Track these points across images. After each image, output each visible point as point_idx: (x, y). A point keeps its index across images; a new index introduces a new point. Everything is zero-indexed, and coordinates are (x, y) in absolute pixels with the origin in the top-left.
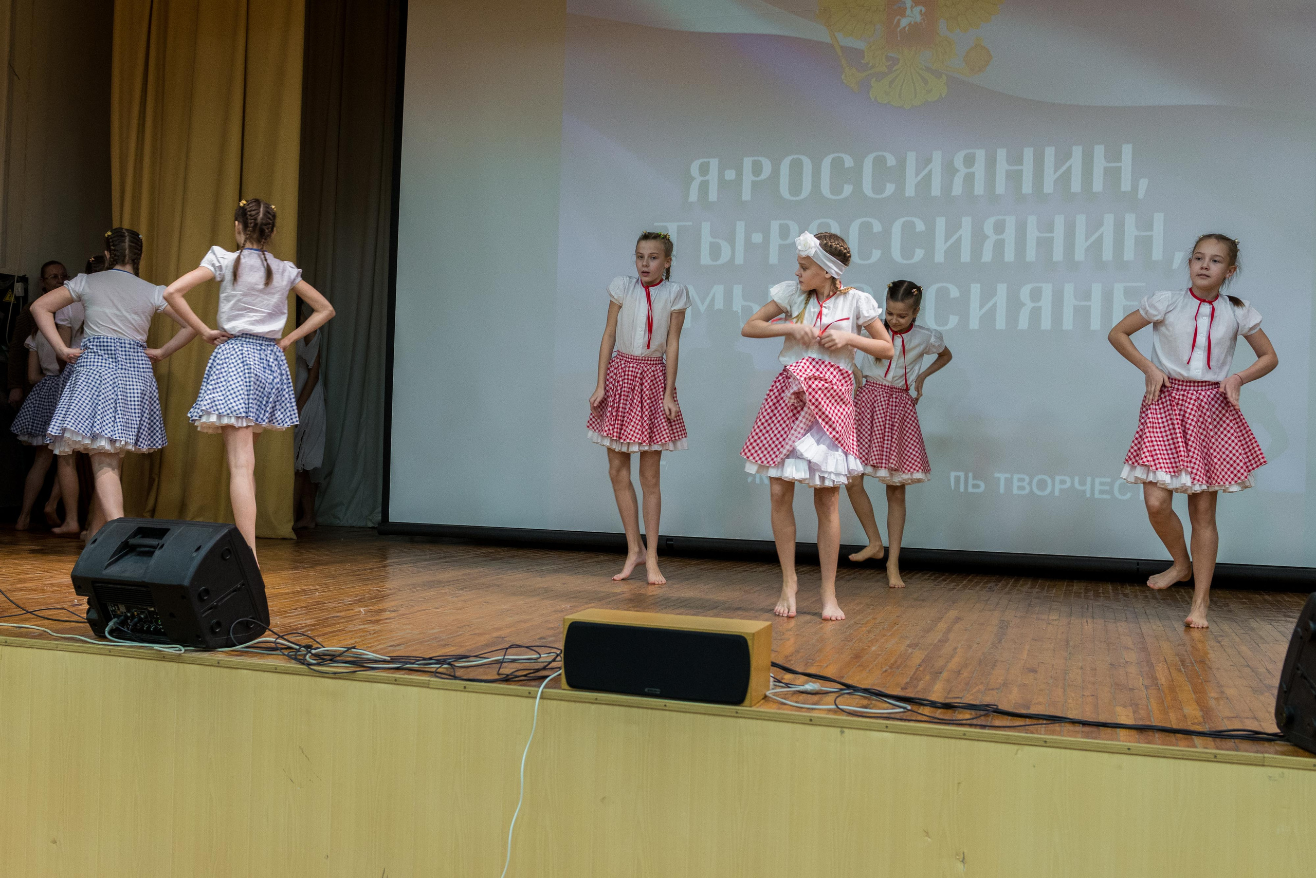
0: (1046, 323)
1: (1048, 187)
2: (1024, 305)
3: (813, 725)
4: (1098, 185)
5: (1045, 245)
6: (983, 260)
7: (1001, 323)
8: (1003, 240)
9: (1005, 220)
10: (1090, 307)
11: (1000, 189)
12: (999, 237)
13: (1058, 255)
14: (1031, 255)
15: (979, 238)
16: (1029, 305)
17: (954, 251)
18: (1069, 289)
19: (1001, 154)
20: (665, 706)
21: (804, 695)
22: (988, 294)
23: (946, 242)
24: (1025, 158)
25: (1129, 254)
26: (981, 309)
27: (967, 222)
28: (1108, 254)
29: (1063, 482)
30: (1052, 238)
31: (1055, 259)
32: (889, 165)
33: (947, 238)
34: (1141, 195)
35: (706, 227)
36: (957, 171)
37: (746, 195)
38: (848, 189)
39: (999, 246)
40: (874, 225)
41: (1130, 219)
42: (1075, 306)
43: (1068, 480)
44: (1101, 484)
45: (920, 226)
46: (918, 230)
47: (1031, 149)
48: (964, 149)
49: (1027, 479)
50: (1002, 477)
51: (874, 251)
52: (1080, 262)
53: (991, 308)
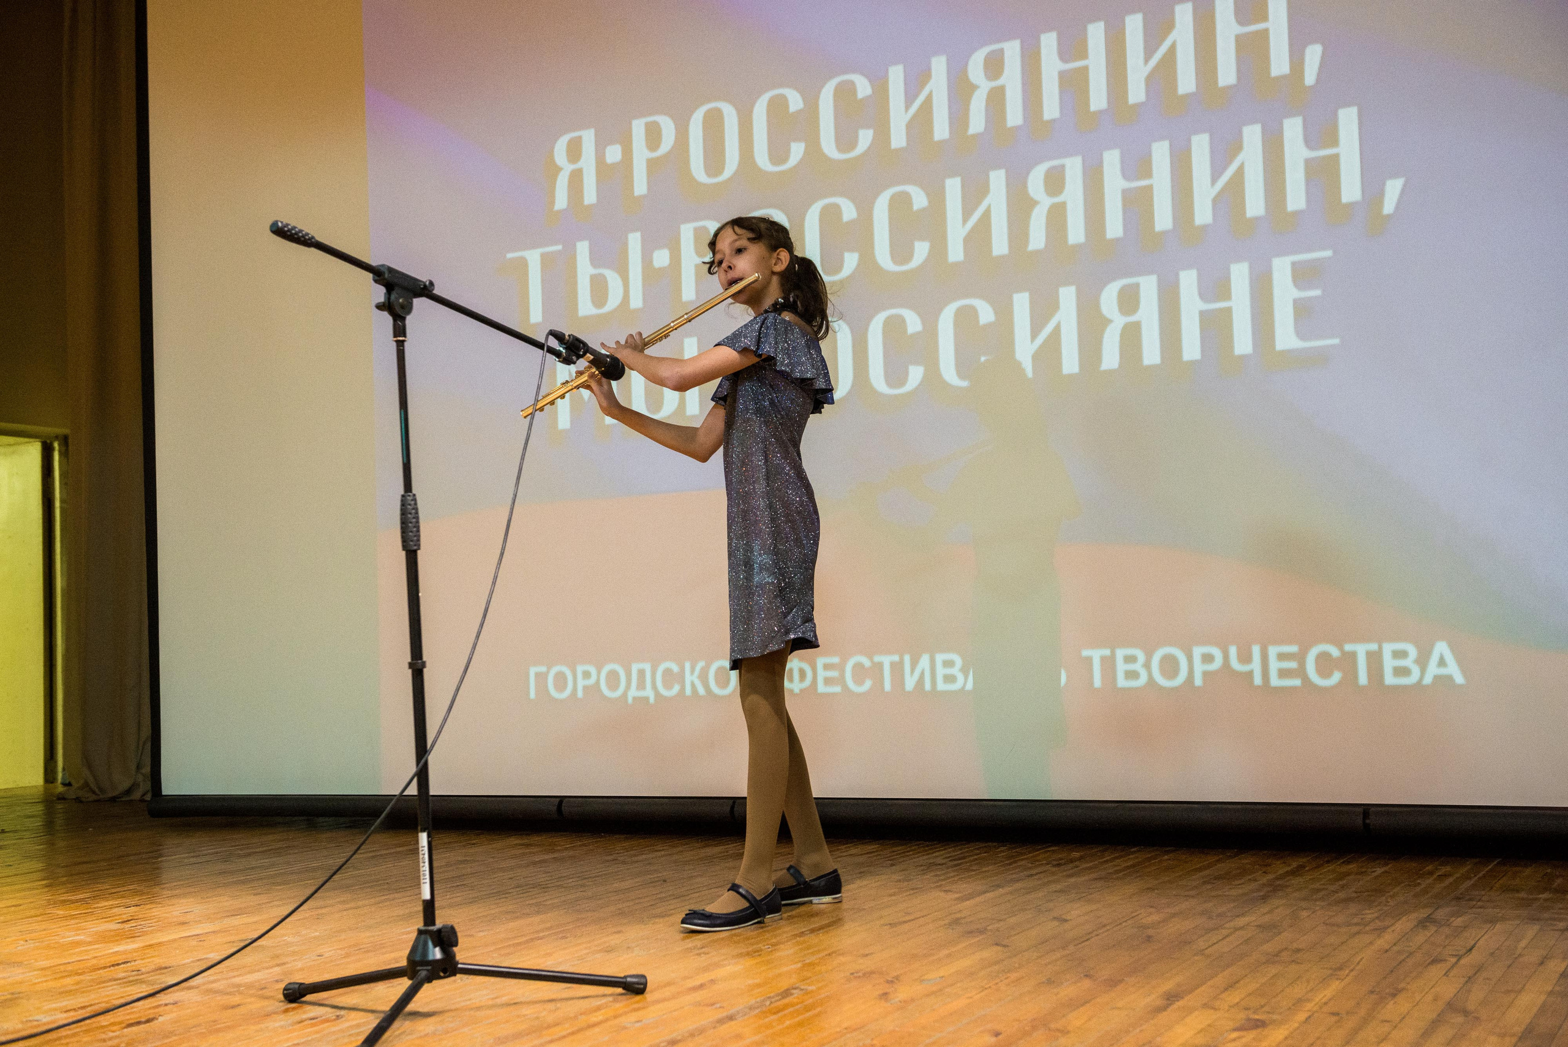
1: (1136, 93)
2: (1110, 321)
4: (1227, 74)
5: (1139, 203)
6: (1031, 247)
7: (1070, 363)
8: (1063, 205)
9: (1063, 167)
10: (1229, 310)
11: (1051, 109)
12: (1056, 200)
13: (1163, 219)
14: (1114, 227)
15: (1020, 208)
16: (1119, 321)
17: (979, 237)
18: (1188, 280)
19: (1049, 42)
22: (1044, 309)
23: (965, 221)
24: (1091, 42)
25: (1296, 199)
26: (1034, 336)
27: (998, 179)
28: (1255, 205)
29: (1208, 658)
30: (1150, 188)
31: (1158, 228)
32: (860, 95)
33: (966, 215)
34: (1310, 77)
35: (583, 249)
36: (974, 88)
37: (640, 187)
38: (797, 151)
39: (1057, 217)
40: (844, 209)
41: (1293, 129)
42: (1202, 314)
43: (1217, 652)
44: (1282, 657)
45: (919, 199)
46: (915, 207)
47: (1101, 25)
48: (982, 46)
49: (1141, 656)
50: (1096, 655)
51: (847, 255)
52: (1204, 227)
53: (1050, 337)
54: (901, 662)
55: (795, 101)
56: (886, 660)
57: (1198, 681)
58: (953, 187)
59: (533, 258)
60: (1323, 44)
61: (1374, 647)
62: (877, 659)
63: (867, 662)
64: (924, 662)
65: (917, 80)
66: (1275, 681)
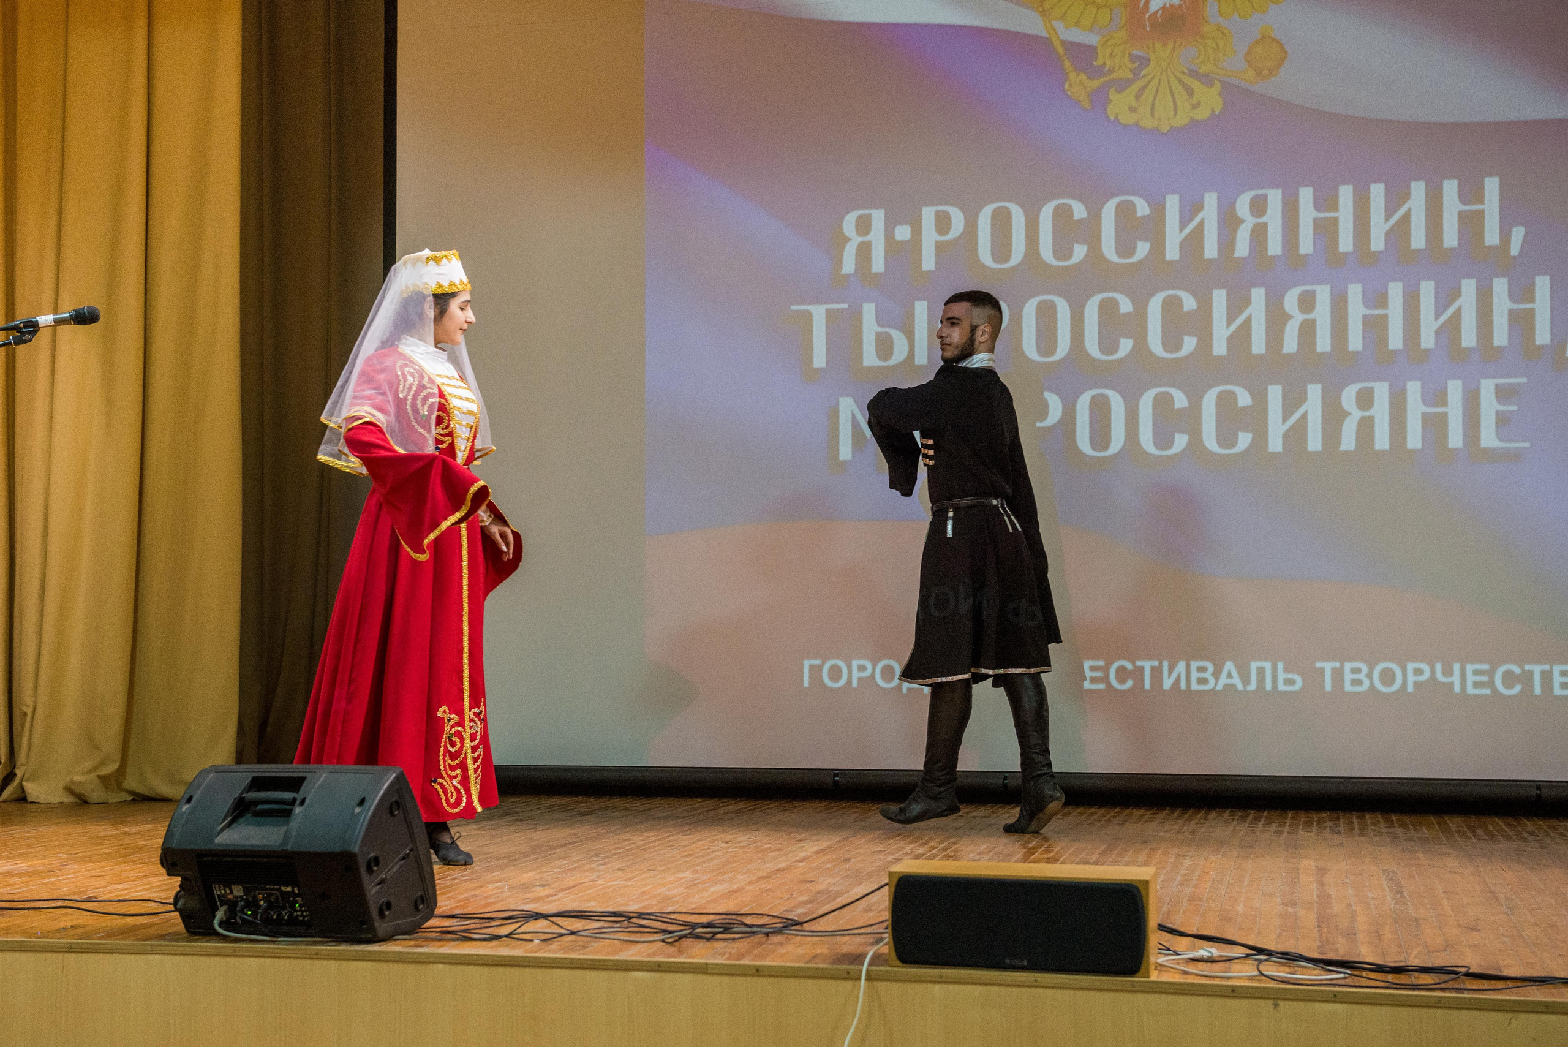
0: (1382, 441)
1: (1377, 243)
2: (1347, 414)
3: (1236, 997)
4: (1450, 237)
5: (1375, 327)
6: (1285, 350)
7: (1315, 442)
8: (1314, 321)
9: (1314, 292)
10: (1445, 414)
11: (1306, 245)
12: (1308, 317)
13: (1396, 340)
14: (1355, 341)
15: (1277, 318)
16: (1356, 414)
17: (1241, 338)
18: (1414, 389)
19: (1306, 195)
20: (1036, 981)
21: (1201, 963)
22: (1294, 400)
23: (1229, 324)
24: (1341, 200)
25: (1501, 338)
26: (1284, 420)
27: (1258, 295)
28: (1469, 338)
29: (1418, 672)
30: (1386, 316)
31: (1391, 347)
32: (1139, 214)
33: (1230, 320)
34: (1515, 250)
35: (869, 311)
36: (1241, 221)
37: (928, 262)
38: (1080, 251)
39: (1308, 330)
40: (1121, 303)
41: (1500, 286)
42: (1424, 415)
43: (1426, 668)
44: (1476, 673)
45: (1189, 303)
46: (1186, 309)
47: (1351, 187)
48: (1250, 189)
49: (1365, 669)
50: (1328, 667)
51: (1123, 341)
52: (1428, 351)
53: (1299, 420)
54: (1161, 665)
55: (1079, 211)
56: (1147, 665)
57: (1410, 688)
58: (1220, 297)
59: (819, 312)
60: (1525, 227)
61: (1547, 667)
62: (1139, 663)
63: (1129, 666)
64: (1181, 667)
65: (1191, 209)
66: (1470, 690)
